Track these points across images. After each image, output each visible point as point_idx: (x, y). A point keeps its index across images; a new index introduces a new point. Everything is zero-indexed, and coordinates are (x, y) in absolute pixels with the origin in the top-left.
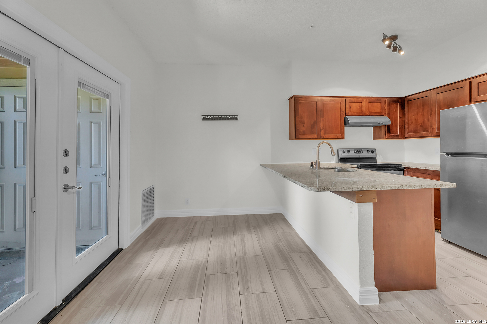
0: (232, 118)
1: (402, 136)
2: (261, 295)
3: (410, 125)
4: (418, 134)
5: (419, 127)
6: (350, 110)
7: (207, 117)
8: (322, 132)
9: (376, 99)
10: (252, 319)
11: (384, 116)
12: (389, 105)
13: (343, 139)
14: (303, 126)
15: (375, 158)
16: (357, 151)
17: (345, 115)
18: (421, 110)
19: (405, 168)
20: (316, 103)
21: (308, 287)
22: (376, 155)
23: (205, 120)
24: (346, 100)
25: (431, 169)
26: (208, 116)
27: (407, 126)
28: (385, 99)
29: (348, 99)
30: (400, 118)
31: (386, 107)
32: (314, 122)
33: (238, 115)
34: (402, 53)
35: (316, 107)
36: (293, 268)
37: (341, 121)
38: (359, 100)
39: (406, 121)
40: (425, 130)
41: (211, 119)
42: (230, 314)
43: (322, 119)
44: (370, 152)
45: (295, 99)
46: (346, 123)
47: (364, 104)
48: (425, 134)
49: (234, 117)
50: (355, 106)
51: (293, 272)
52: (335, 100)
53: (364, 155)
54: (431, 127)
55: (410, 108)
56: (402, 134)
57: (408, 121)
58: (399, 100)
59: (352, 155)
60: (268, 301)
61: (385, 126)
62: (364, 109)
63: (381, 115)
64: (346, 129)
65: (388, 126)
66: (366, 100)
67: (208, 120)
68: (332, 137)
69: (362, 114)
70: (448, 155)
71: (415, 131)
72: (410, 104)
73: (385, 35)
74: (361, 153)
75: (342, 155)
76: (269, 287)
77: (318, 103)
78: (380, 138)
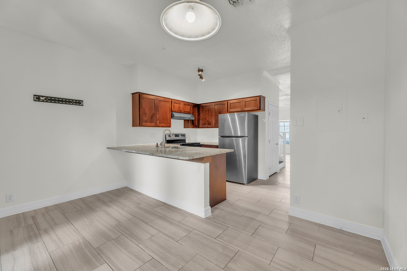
0: (76, 103)
1: (198, 127)
2: (152, 238)
3: (202, 121)
4: (206, 126)
5: (207, 122)
6: (174, 109)
7: (41, 98)
8: (158, 122)
9: (187, 103)
10: (156, 252)
11: (190, 114)
12: (193, 108)
13: (170, 127)
14: (146, 116)
15: (185, 140)
16: (177, 135)
17: (172, 111)
18: (208, 113)
19: (202, 145)
20: (154, 100)
21: (177, 221)
22: (186, 138)
23: (39, 101)
24: (172, 101)
25: (214, 144)
26: (44, 98)
27: (201, 121)
28: (191, 104)
29: (173, 101)
30: (198, 116)
31: (192, 109)
32: (153, 115)
33: (82, 101)
34: (203, 80)
35: (154, 103)
36: (161, 216)
37: (169, 115)
38: (179, 102)
39: (200, 118)
40: (209, 124)
41: (47, 100)
42: (140, 258)
43: (158, 113)
44: (183, 136)
45: (139, 95)
46: (172, 116)
47: (182, 105)
48: (209, 126)
49: (79, 103)
50: (177, 106)
51: (164, 218)
52: (166, 100)
53: (180, 138)
54: (212, 122)
55: (202, 111)
56: (198, 125)
57: (201, 118)
58: (197, 106)
59: (173, 138)
60: (159, 239)
61: (191, 120)
62: (181, 108)
63: (189, 113)
64: (173, 121)
65: (193, 120)
66: (183, 103)
67: (43, 101)
68: (164, 126)
69: (180, 112)
70: (221, 137)
71: (204, 124)
72: (202, 108)
73: (199, 69)
74: (178, 137)
75: (168, 138)
76: (154, 232)
77: (156, 101)
78: (188, 128)
